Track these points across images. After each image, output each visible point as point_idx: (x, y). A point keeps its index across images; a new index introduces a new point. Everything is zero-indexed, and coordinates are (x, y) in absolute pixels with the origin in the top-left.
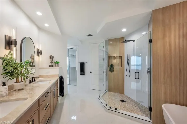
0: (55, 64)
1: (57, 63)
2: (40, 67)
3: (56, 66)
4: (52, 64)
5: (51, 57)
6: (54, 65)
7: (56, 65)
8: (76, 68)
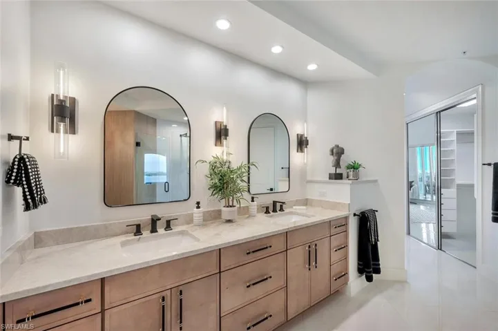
0: (348, 171)
1: (354, 167)
2: (309, 178)
3: (351, 177)
4: (339, 171)
5: (334, 151)
6: (345, 175)
7: (351, 173)
8: (472, 186)
